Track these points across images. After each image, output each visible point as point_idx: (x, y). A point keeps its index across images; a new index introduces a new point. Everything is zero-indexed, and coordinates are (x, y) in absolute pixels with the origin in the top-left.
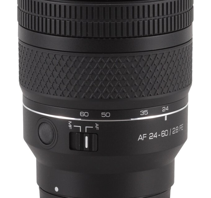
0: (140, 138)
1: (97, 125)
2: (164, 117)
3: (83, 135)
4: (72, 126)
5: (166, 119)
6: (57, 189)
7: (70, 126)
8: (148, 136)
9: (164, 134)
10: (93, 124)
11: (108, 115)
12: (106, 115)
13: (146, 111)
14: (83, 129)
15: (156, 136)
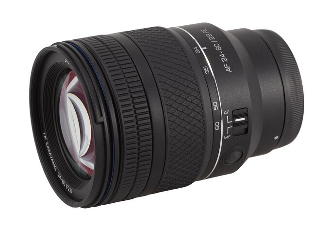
0: (228, 70)
1: (226, 113)
2: (203, 50)
3: (235, 124)
4: (228, 135)
5: (205, 48)
6: (276, 138)
7: (228, 137)
8: (225, 63)
9: (218, 48)
10: (225, 116)
11: (215, 104)
12: (216, 106)
13: (204, 68)
14: (229, 125)
15: (223, 55)
